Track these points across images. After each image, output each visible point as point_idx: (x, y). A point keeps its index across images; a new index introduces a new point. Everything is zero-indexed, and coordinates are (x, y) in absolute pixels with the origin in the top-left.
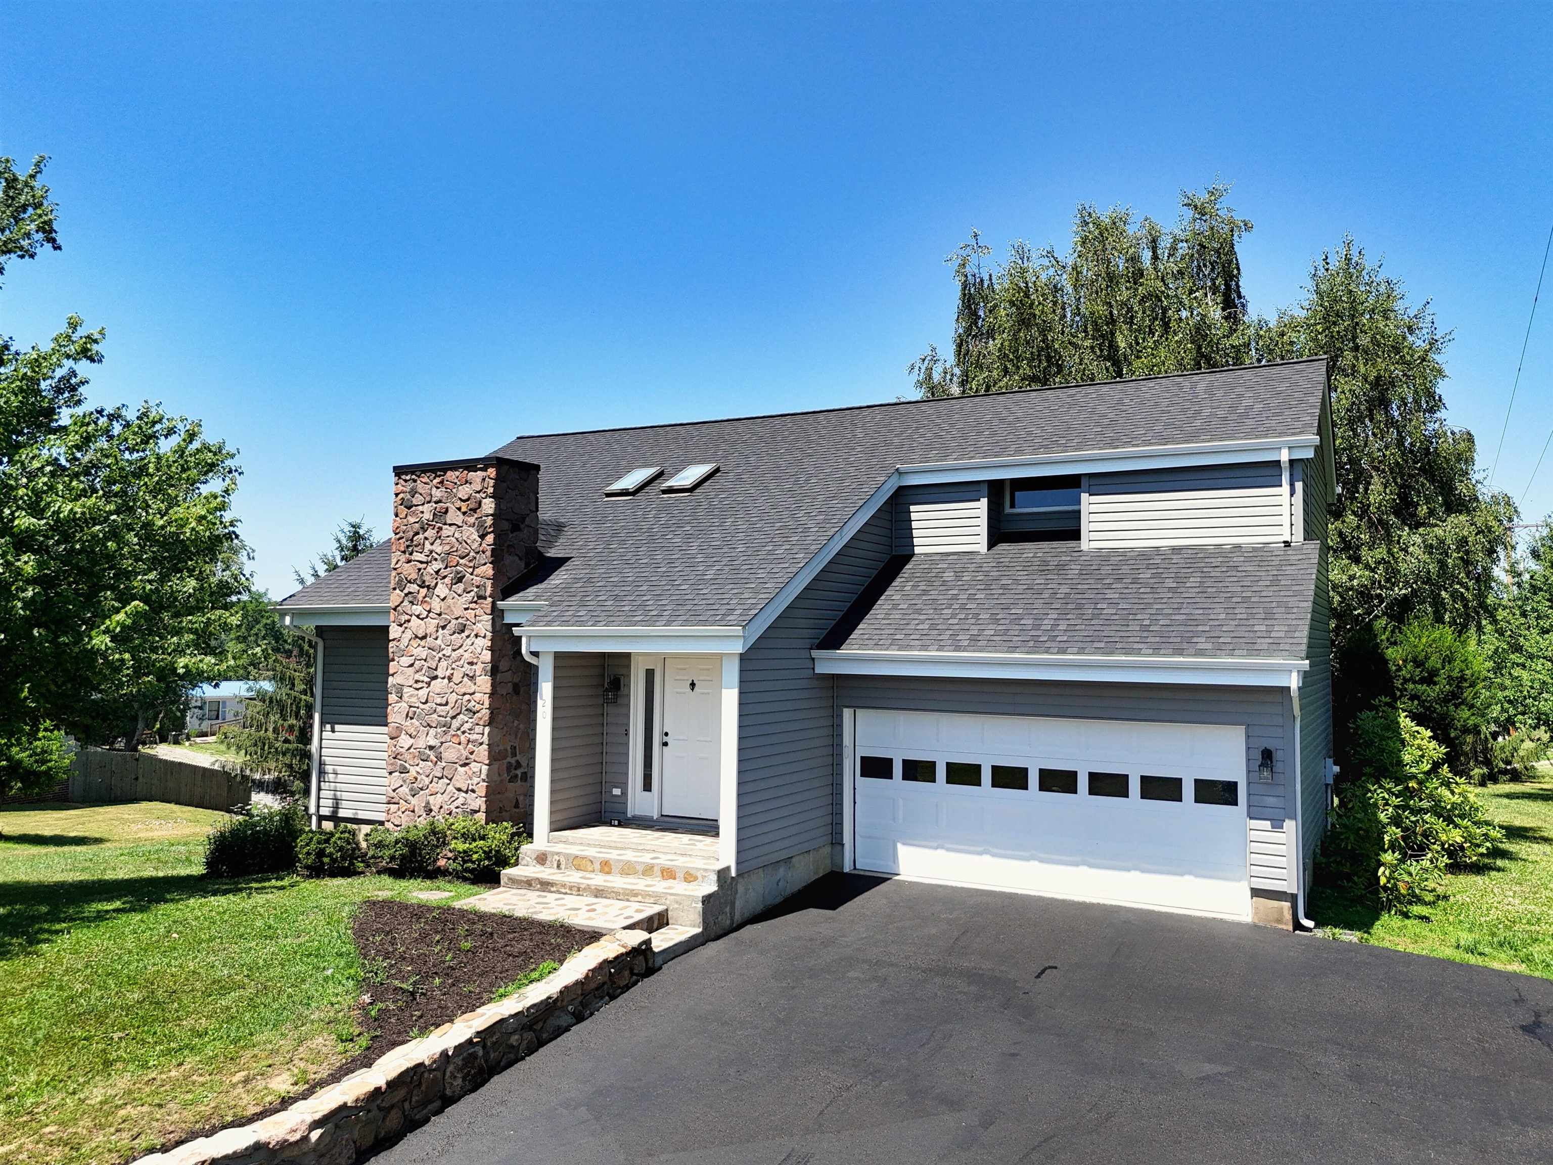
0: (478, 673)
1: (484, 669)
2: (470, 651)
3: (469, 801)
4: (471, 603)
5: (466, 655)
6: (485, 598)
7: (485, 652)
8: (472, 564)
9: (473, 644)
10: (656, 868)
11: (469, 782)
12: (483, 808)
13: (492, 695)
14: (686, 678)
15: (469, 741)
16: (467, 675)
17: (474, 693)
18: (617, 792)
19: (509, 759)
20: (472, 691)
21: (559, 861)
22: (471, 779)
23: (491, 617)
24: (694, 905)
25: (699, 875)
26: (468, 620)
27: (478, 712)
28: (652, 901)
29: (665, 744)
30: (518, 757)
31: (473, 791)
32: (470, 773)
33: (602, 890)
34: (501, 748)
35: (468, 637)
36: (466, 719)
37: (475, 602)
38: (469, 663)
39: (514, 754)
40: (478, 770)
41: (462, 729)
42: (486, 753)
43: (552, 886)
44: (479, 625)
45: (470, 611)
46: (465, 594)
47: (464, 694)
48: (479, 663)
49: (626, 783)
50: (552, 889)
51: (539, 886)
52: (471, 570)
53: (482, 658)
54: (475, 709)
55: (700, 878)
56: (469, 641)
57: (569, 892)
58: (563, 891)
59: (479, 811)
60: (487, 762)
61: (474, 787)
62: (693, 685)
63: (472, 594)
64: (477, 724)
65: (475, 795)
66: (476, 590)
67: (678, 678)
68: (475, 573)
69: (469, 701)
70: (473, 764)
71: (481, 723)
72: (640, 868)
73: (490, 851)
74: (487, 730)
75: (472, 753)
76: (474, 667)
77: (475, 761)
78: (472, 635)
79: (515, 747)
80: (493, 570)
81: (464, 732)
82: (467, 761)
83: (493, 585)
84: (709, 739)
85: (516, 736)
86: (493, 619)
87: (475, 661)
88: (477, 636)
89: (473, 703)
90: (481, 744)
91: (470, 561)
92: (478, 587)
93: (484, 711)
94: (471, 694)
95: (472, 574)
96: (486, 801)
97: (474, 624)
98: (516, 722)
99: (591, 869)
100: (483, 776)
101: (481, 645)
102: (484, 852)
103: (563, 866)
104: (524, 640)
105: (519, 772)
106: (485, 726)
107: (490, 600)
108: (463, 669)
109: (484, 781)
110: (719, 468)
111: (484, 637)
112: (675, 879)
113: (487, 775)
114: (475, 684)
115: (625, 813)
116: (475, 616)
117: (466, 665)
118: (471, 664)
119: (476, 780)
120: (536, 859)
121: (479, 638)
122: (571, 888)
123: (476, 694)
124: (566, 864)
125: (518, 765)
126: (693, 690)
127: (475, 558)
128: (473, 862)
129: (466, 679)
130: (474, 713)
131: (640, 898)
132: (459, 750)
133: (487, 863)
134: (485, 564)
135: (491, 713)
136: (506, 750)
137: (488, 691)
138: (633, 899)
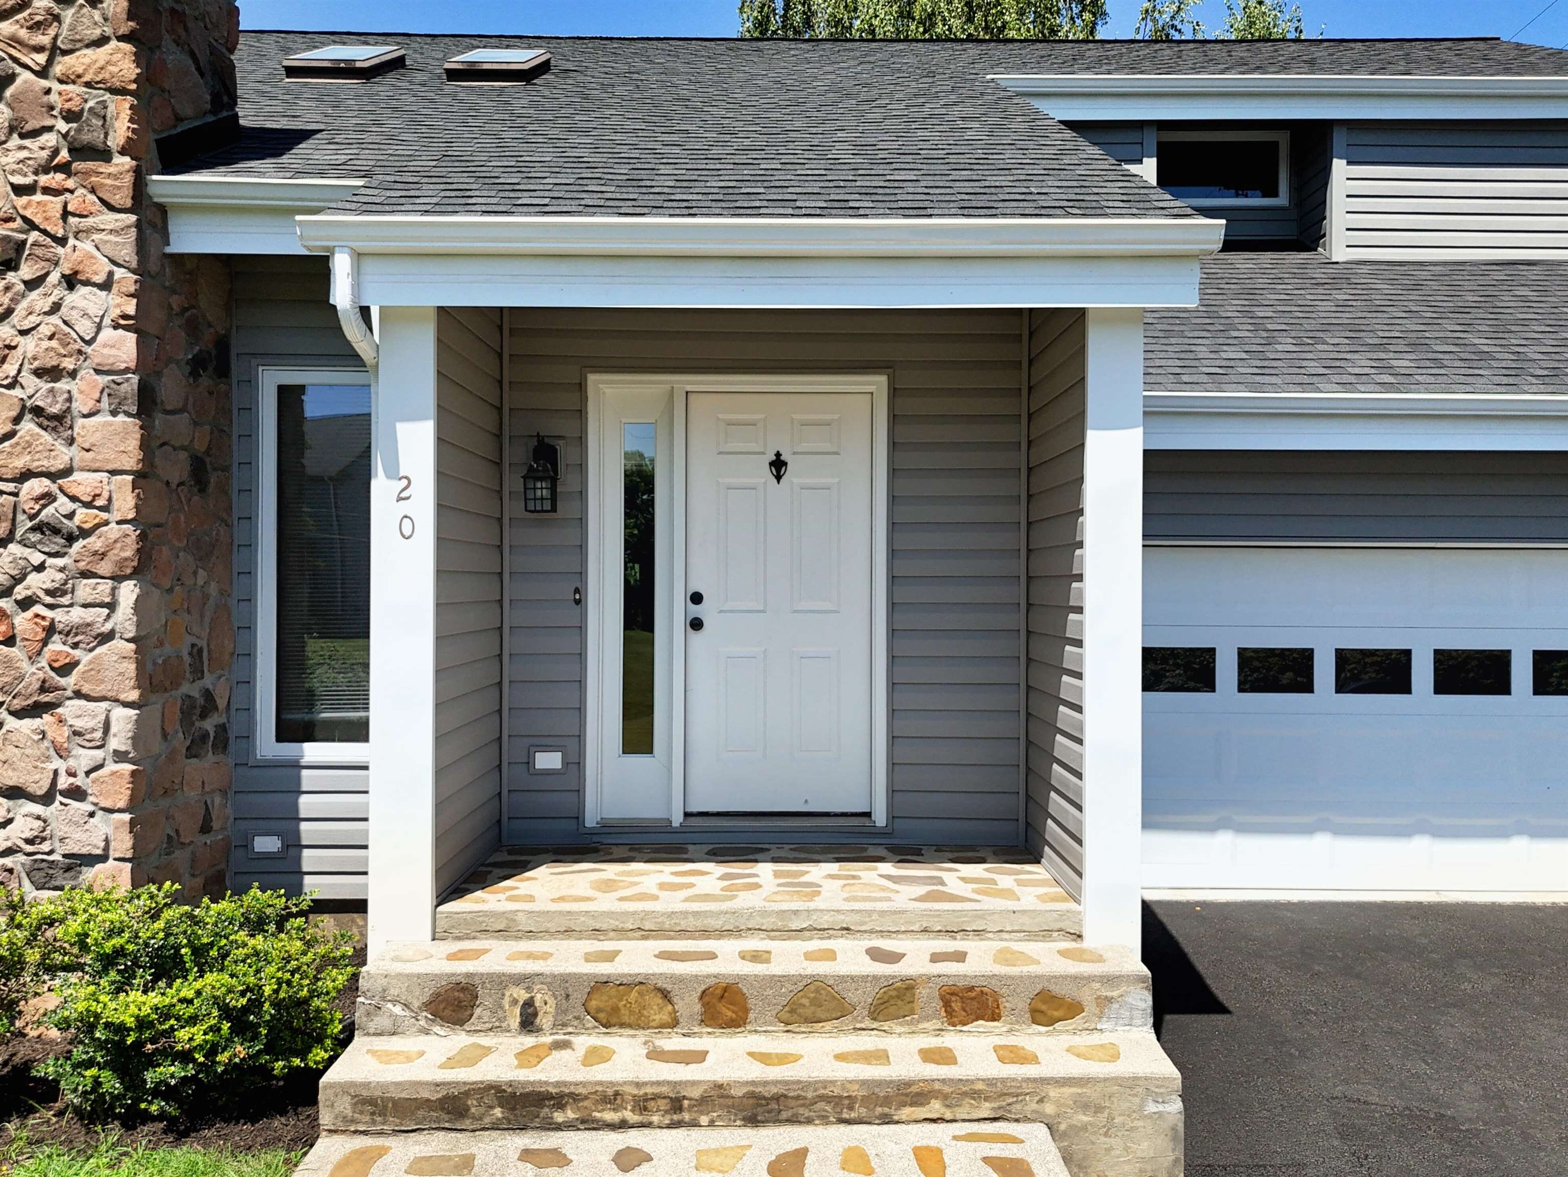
0: (80, 405)
1: (108, 391)
2: (45, 330)
3: (58, 828)
4: (46, 169)
5: (28, 345)
6: (105, 155)
7: (107, 334)
8: (44, 40)
9: (56, 308)
10: (922, 992)
11: (58, 764)
12: (123, 844)
13: (141, 478)
14: (753, 447)
15: (51, 630)
16: (38, 411)
17: (67, 472)
18: (549, 760)
19: (186, 688)
20: (58, 464)
21: (529, 1004)
22: (61, 753)
23: (133, 218)
24: (1152, 1108)
25: (1086, 997)
26: (31, 225)
27: (85, 533)
28: (985, 1110)
29: (696, 624)
30: (208, 681)
31: (77, 794)
32: (61, 735)
33: (777, 1098)
34: (168, 649)
35: (32, 284)
36: (37, 558)
37: (65, 168)
38: (39, 373)
39: (198, 673)
40: (97, 722)
41: (20, 592)
42: (131, 668)
43: (561, 1106)
44: (86, 246)
45: (38, 197)
46: (15, 141)
47: (26, 475)
48: (86, 373)
49: (580, 738)
50: (559, 1117)
51: (498, 1112)
52: (42, 58)
53: (101, 352)
54: (71, 525)
55: (1090, 1007)
56: (38, 300)
57: (630, 1116)
58: (610, 1116)
59: (103, 858)
60: (134, 695)
61: (79, 781)
62: (778, 465)
63: (50, 139)
64: (86, 574)
65: (86, 807)
66: (62, 126)
67: (728, 447)
68: (58, 69)
69: (47, 498)
70: (71, 709)
71: (105, 568)
72: (860, 997)
73: (255, 1005)
74: (129, 592)
75: (65, 670)
76: (63, 385)
77: (78, 694)
78: (54, 277)
79: (200, 651)
80: (138, 62)
81: (25, 604)
82: (45, 698)
83: (136, 114)
84: (828, 606)
85: (202, 616)
86: (138, 225)
87: (68, 364)
88: (71, 281)
89: (63, 504)
90: (106, 638)
91: (36, 27)
92: (70, 116)
93: (113, 531)
94: (53, 476)
95: (43, 73)
96: (132, 823)
97: (62, 241)
98: (202, 573)
99: (665, 1017)
100: (119, 741)
101: (95, 310)
102: (226, 1012)
103: (544, 1020)
104: (341, 265)
105: (209, 725)
106: (118, 578)
107: (124, 162)
108: (17, 392)
109: (120, 756)
110: (547, 62)
111: (106, 286)
112: (995, 1017)
113: (136, 740)
114: (71, 441)
115: (578, 818)
116: (66, 214)
117: (27, 379)
118: (51, 373)
119: (84, 758)
120: (427, 1006)
121: (83, 290)
122: (642, 1104)
123: (77, 476)
124: (560, 1011)
125: (209, 703)
126: (778, 478)
127: (57, 18)
128: (185, 1057)
129: (28, 426)
130: (71, 539)
131: (935, 1108)
132: (8, 663)
133: (240, 1050)
134: (102, 41)
135: (142, 537)
136: (179, 657)
137: (131, 459)
138: (906, 1112)
